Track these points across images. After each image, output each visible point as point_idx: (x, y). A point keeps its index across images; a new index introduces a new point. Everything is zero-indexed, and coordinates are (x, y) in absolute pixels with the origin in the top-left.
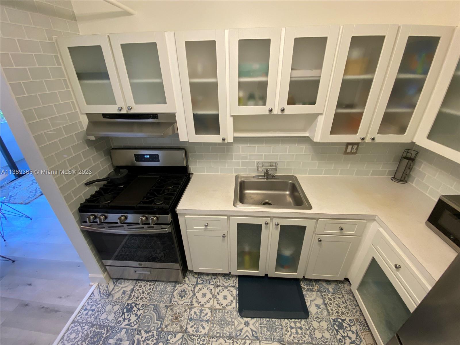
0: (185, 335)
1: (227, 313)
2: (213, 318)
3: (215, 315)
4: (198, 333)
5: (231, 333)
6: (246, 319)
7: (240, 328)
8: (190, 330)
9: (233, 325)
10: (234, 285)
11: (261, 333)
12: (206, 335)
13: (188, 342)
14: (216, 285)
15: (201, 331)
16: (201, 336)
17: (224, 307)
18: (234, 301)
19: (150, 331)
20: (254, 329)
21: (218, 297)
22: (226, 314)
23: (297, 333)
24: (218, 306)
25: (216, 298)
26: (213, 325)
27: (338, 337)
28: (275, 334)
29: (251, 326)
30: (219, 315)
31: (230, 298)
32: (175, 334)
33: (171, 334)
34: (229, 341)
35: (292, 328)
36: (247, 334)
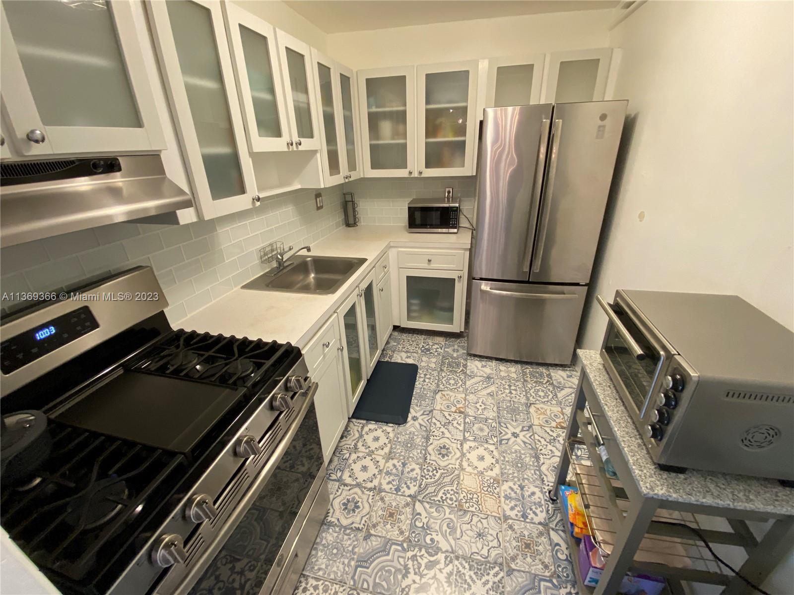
0: (419, 498)
1: (398, 438)
2: (402, 458)
3: (398, 455)
4: (419, 478)
5: (423, 437)
6: (409, 419)
7: (418, 426)
8: (413, 490)
9: (414, 433)
10: (361, 425)
11: (426, 406)
12: (421, 467)
13: (429, 493)
14: (352, 450)
15: (417, 474)
16: (423, 474)
17: (390, 442)
18: (384, 428)
19: (406, 567)
20: (422, 412)
21: (373, 448)
22: (399, 440)
23: (430, 379)
24: (387, 450)
25: (373, 452)
26: (411, 457)
27: (436, 354)
28: (428, 395)
29: (418, 415)
30: (399, 449)
31: (379, 433)
32: (416, 515)
33: (415, 522)
34: (431, 440)
35: (424, 381)
36: (425, 420)
